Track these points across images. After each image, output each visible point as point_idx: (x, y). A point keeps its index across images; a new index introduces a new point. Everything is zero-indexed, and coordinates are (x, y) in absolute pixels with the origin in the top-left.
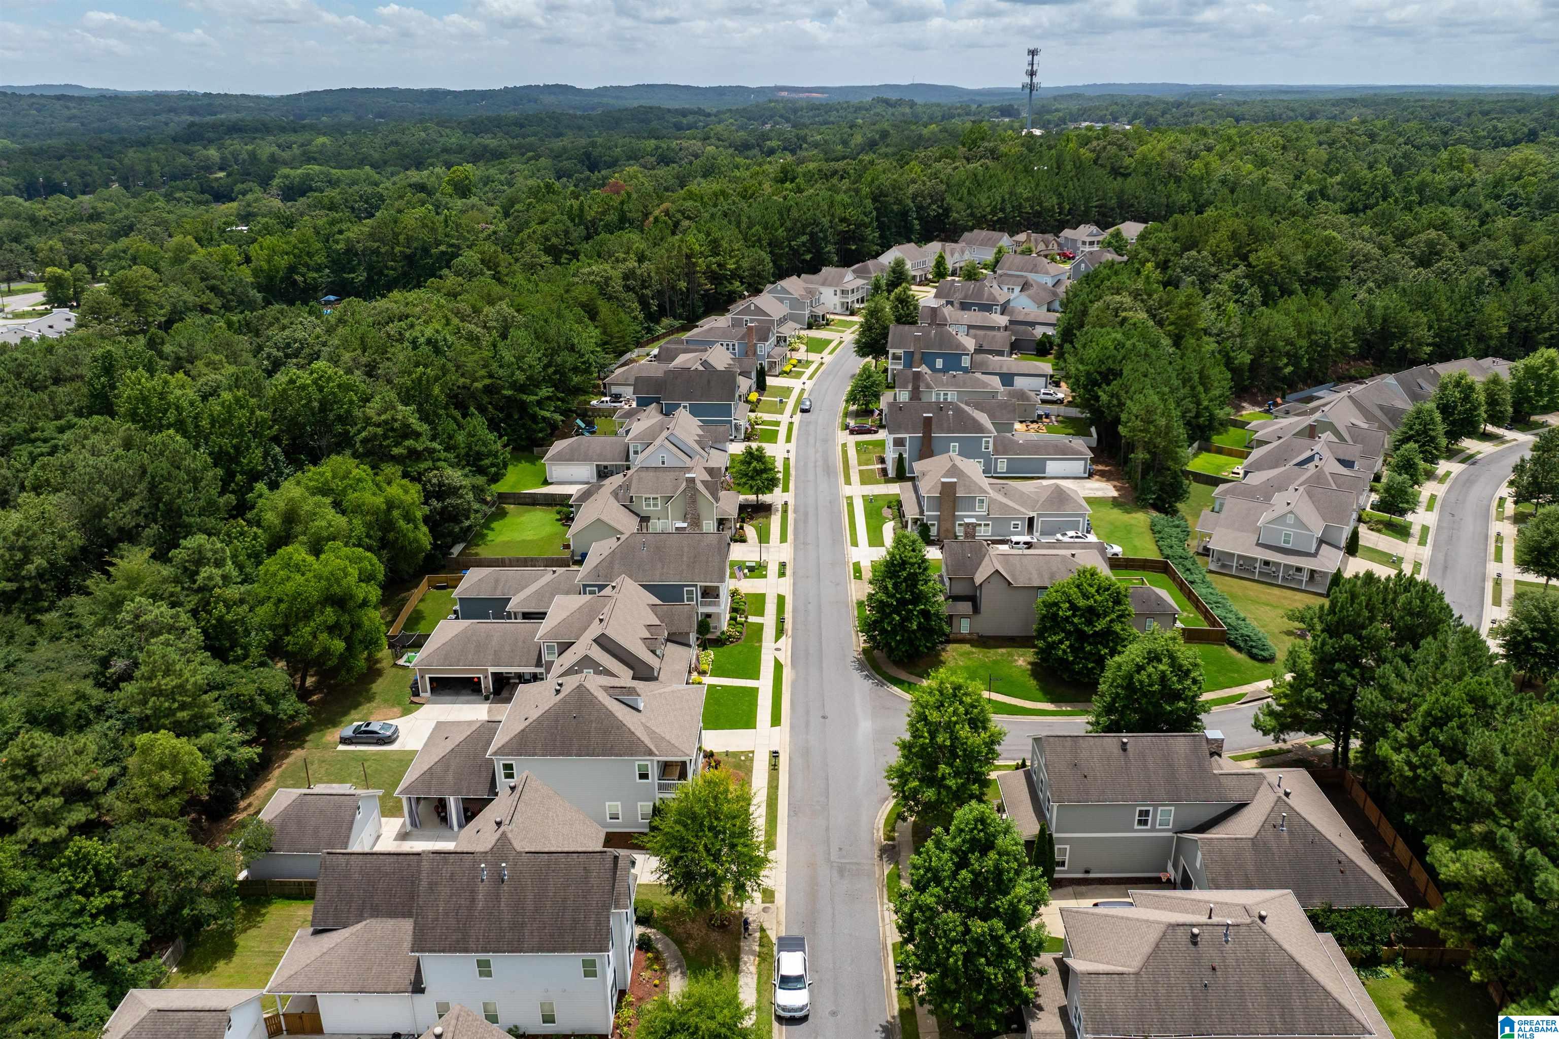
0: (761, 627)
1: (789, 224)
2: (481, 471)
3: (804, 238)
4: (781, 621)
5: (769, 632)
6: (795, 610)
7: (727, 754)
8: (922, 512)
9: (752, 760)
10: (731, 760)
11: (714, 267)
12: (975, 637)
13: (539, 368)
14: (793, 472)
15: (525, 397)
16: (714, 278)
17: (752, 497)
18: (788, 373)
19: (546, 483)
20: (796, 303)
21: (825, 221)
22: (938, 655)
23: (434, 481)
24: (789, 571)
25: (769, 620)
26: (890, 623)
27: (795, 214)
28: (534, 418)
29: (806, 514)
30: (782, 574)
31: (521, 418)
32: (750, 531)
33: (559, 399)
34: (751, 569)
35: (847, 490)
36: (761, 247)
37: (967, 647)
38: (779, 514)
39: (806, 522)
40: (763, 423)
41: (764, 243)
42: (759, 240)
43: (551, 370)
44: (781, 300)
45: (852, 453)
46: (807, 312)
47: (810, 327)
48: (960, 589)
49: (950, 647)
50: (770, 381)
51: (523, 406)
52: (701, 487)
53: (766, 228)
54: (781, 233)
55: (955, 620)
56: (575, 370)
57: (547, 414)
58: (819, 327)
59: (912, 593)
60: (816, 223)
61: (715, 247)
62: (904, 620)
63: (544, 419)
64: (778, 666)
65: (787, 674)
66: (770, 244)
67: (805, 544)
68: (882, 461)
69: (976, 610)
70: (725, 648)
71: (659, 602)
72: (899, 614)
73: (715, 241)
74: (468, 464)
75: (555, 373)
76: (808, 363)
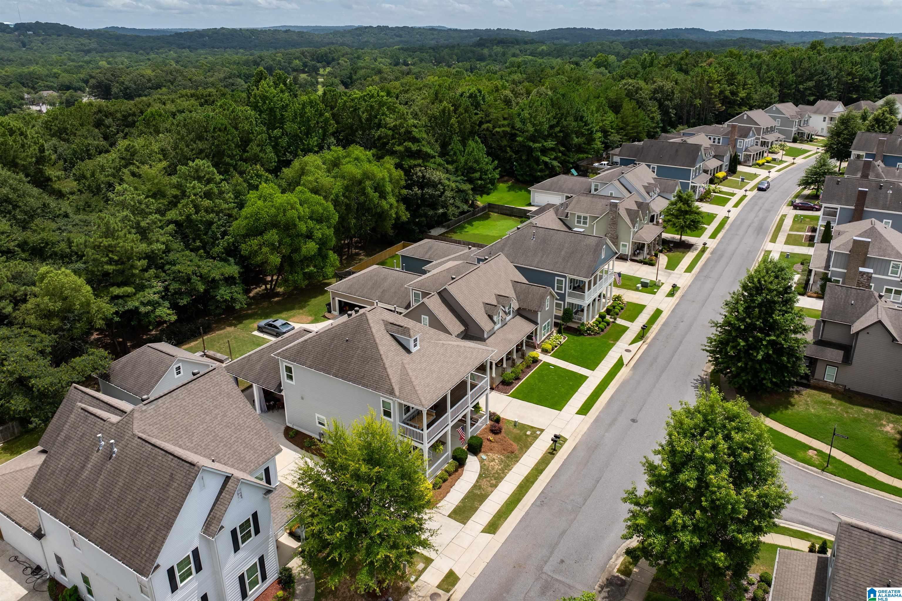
0: (625, 329)
1: (799, 71)
2: (470, 181)
3: (811, 84)
4: (645, 329)
5: (629, 336)
6: (665, 324)
7: (515, 424)
8: (827, 267)
9: (536, 437)
10: (516, 431)
11: (727, 93)
12: (841, 389)
13: (546, 126)
14: (727, 226)
15: (531, 144)
16: (725, 101)
17: (678, 237)
18: (761, 166)
19: (530, 205)
20: (787, 122)
21: (833, 74)
22: (790, 395)
23: (420, 174)
24: (678, 294)
25: (635, 327)
26: (733, 348)
27: (806, 65)
28: (537, 161)
29: (721, 256)
30: (671, 294)
31: (528, 160)
32: (663, 259)
33: (560, 151)
34: (645, 285)
35: (769, 246)
36: (772, 87)
37: (827, 397)
38: (696, 253)
39: (718, 261)
40: (720, 192)
41: (776, 84)
42: (773, 80)
43: (557, 129)
44: (774, 118)
45: (788, 222)
46: (794, 129)
47: (795, 141)
48: (831, 335)
49: (806, 392)
50: (740, 168)
51: (531, 150)
52: (623, 213)
53: (779, 72)
54: (791, 77)
55: (819, 367)
56: (579, 134)
57: (547, 159)
58: (802, 142)
59: (765, 321)
60: (823, 73)
61: (731, 79)
62: (750, 347)
63: (546, 163)
64: (620, 364)
65: (624, 373)
66: (780, 85)
67: (707, 277)
68: (814, 230)
69: (847, 359)
70: (580, 338)
71: (525, 281)
72: (746, 340)
73: (732, 74)
74: (463, 175)
75: (561, 131)
76: (782, 162)
